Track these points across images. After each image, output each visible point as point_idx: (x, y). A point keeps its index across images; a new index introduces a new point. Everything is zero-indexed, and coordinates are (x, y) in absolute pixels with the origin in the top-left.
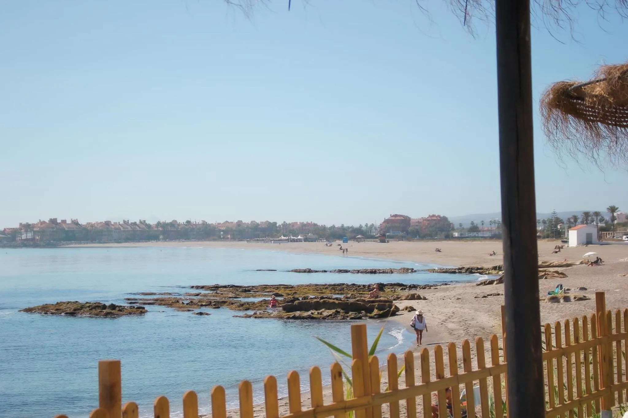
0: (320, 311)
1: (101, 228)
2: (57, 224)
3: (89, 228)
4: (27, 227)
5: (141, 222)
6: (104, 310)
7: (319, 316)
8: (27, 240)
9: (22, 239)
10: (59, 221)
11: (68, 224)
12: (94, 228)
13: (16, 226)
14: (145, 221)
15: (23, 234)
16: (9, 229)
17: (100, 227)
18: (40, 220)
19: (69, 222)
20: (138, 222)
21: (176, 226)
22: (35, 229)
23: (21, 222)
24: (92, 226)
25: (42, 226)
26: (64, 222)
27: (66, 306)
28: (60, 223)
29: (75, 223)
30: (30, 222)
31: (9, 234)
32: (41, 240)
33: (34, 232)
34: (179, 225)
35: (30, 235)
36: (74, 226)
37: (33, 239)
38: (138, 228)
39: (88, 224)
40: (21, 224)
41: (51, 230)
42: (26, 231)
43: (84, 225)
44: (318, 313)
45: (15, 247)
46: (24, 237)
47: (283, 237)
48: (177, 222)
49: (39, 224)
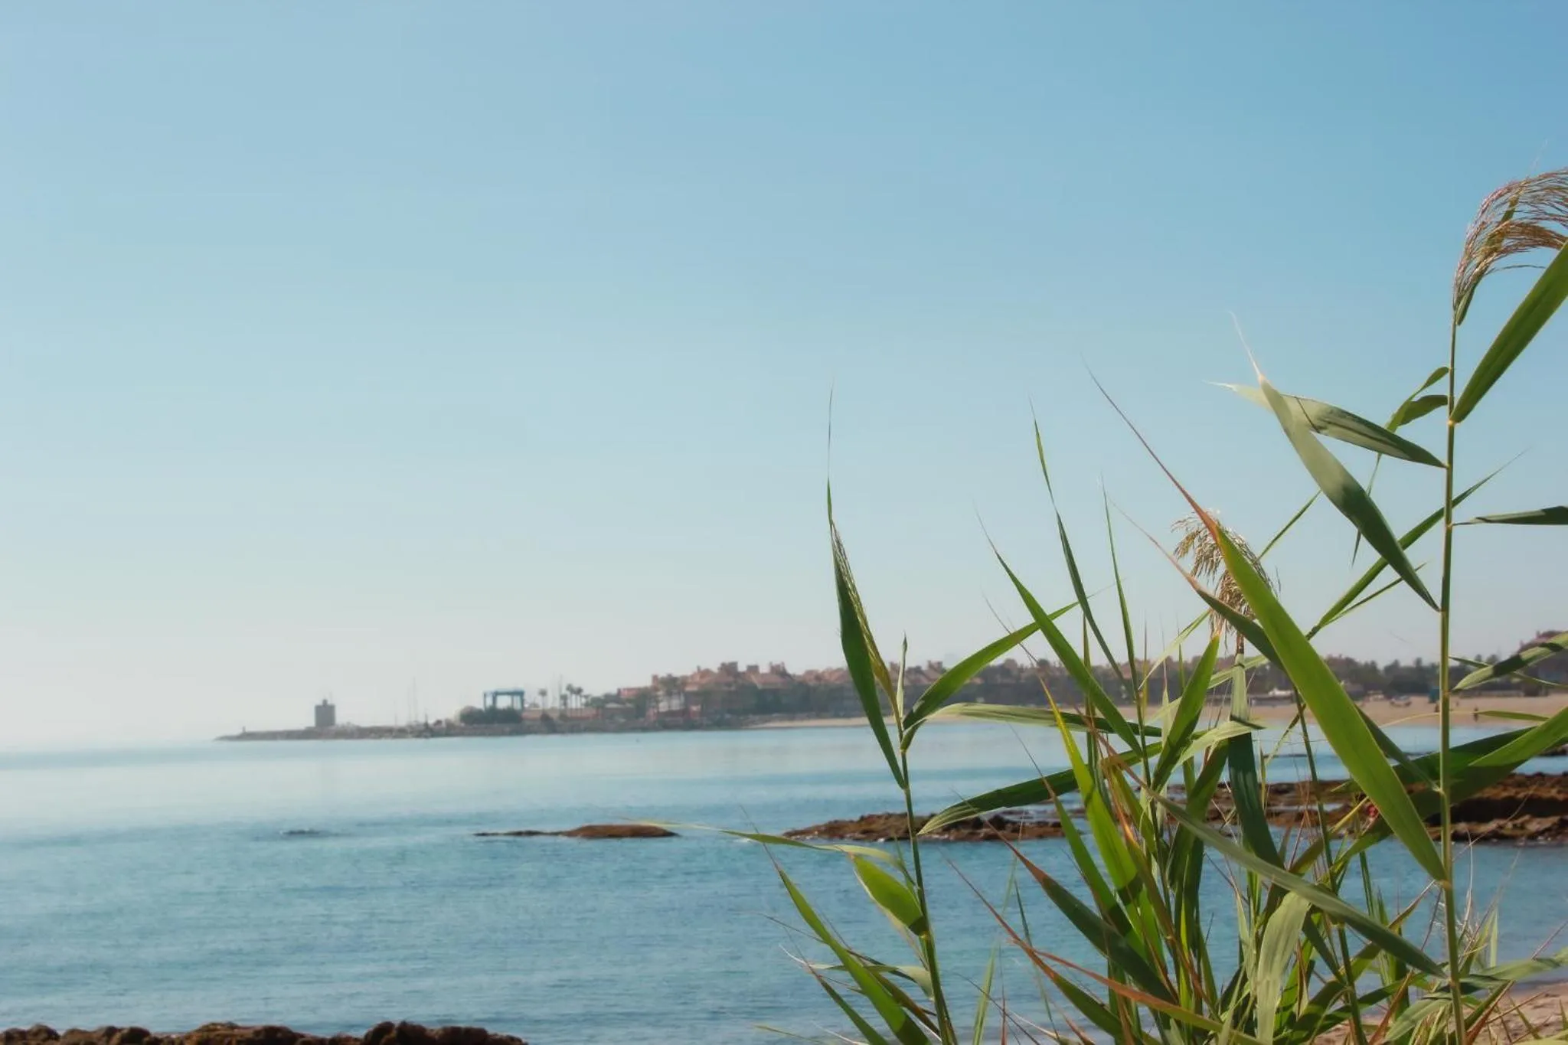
0: (1519, 821)
1: (838, 682)
2: (738, 675)
3: (812, 683)
4: (671, 685)
5: (931, 666)
6: (979, 831)
7: (1518, 832)
8: (671, 713)
9: (658, 712)
10: (742, 668)
11: (764, 675)
12: (822, 682)
13: (646, 682)
14: (940, 664)
15: (662, 701)
16: (629, 690)
17: (836, 680)
18: (699, 668)
19: (764, 669)
20: (924, 667)
21: (1015, 673)
22: (688, 689)
23: (655, 673)
24: (818, 677)
25: (704, 681)
26: (753, 669)
27: (884, 824)
28: (744, 673)
29: (779, 671)
30: (678, 673)
31: (629, 701)
32: (702, 713)
33: (688, 695)
34: (1021, 670)
35: (676, 704)
36: (777, 680)
37: (684, 712)
38: (925, 681)
39: (809, 673)
40: (655, 678)
41: (725, 688)
42: (669, 694)
43: (799, 677)
44: (1515, 826)
45: (645, 729)
46: (663, 706)
47: (1278, 693)
48: (1016, 665)
49: (698, 679)
